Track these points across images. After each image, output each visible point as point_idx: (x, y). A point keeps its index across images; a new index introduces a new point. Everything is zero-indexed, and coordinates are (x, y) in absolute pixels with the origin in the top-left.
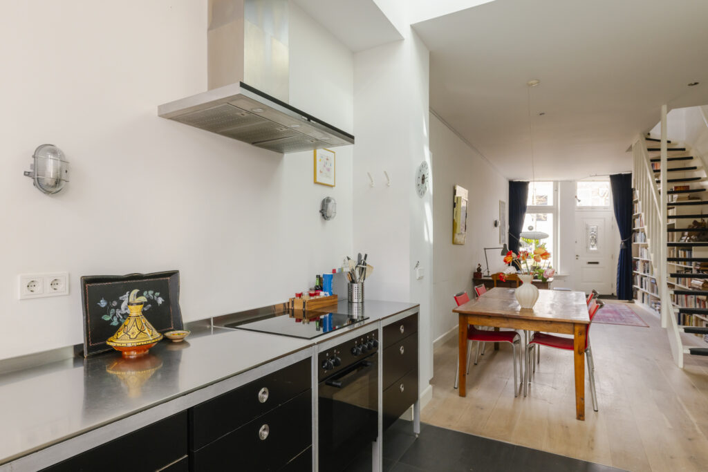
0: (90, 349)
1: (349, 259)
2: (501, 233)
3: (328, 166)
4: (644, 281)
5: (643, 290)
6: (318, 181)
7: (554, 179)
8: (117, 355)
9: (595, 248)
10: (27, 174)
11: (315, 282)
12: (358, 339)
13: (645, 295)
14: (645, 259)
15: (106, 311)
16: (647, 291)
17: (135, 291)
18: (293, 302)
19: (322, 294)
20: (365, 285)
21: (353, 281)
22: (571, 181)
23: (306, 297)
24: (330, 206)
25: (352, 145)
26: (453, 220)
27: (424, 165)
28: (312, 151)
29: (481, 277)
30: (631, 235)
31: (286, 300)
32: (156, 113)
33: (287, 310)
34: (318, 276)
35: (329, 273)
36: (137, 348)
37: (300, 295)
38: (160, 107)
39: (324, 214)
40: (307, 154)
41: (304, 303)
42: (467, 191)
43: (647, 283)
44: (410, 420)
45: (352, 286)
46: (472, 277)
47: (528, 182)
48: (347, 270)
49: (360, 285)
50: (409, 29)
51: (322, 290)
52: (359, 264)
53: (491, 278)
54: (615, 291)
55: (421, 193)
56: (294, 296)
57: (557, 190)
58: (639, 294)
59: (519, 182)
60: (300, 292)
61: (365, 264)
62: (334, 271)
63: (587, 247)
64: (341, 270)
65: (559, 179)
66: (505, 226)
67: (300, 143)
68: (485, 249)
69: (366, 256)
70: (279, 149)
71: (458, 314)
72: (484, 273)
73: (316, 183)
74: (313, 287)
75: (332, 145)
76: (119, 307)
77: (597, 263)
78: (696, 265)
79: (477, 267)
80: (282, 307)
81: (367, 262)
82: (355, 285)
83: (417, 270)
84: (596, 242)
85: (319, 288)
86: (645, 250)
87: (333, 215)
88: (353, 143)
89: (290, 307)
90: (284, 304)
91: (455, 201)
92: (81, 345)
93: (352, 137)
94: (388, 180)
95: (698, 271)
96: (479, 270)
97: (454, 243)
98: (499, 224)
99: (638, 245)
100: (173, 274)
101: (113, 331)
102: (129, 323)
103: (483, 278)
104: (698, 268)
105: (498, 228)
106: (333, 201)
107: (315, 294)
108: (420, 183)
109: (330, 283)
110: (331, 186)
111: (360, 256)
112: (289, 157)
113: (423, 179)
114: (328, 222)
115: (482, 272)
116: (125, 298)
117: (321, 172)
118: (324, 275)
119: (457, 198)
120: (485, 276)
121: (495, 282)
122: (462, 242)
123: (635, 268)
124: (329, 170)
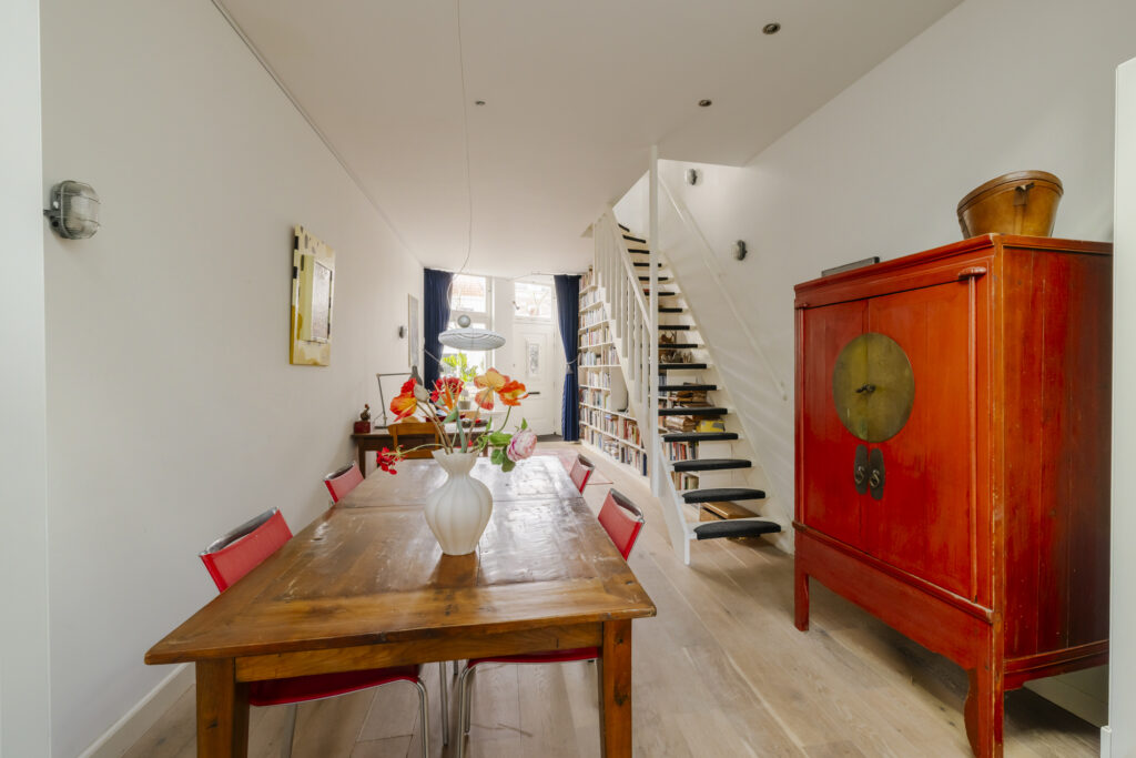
2: (412, 349)
4: (593, 416)
5: (593, 427)
7: (487, 274)
9: (534, 375)
13: (595, 434)
14: (596, 387)
16: (598, 429)
22: (508, 280)
29: (368, 430)
30: (577, 355)
43: (598, 418)
46: (351, 431)
47: (452, 274)
53: (386, 432)
54: (560, 431)
57: (490, 291)
58: (587, 432)
59: (439, 272)
63: (527, 372)
65: (494, 274)
66: (417, 336)
68: (379, 376)
72: (376, 420)
77: (538, 393)
78: (671, 395)
79: (362, 410)
84: (536, 365)
86: (596, 376)
91: (297, 265)
95: (675, 403)
96: (365, 416)
97: (292, 358)
98: (407, 333)
99: (587, 369)
103: (373, 432)
104: (676, 399)
105: (405, 340)
115: (371, 420)
119: (303, 259)
120: (377, 428)
121: (395, 439)
122: (318, 360)
123: (582, 399)
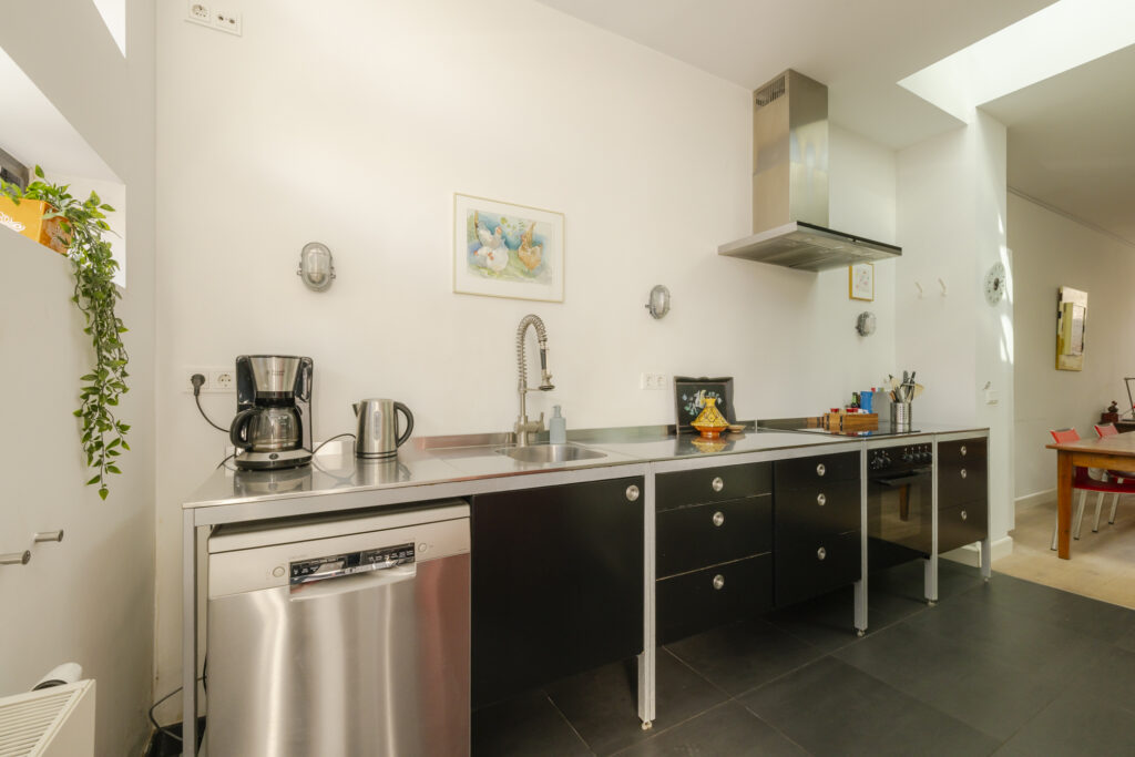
0: (680, 429)
1: (891, 377)
3: (865, 280)
6: (854, 296)
8: (697, 433)
10: (647, 306)
11: (851, 400)
12: (909, 447)
15: (686, 403)
17: (704, 391)
18: (828, 417)
19: (860, 411)
20: (913, 405)
21: (897, 400)
23: (843, 412)
24: (868, 321)
25: (899, 258)
26: (1058, 336)
27: (999, 267)
28: (847, 268)
29: (1117, 421)
31: (820, 415)
32: (716, 251)
33: (821, 423)
34: (855, 394)
35: (869, 390)
36: (714, 430)
37: (836, 410)
38: (720, 248)
39: (861, 329)
40: (842, 271)
41: (841, 418)
42: (1085, 295)
44: (975, 565)
45: (896, 406)
48: (889, 389)
49: (907, 405)
50: (974, 112)
51: (859, 407)
52: (905, 381)
55: (994, 301)
56: (829, 411)
60: (835, 407)
61: (912, 382)
62: (873, 389)
64: (882, 390)
67: (834, 261)
68: (1126, 380)
69: (914, 374)
70: (814, 269)
71: (1055, 451)
72: (1124, 414)
73: (851, 298)
74: (849, 403)
75: (873, 259)
76: (694, 401)
80: (816, 421)
81: (915, 380)
82: (900, 405)
83: (988, 391)
85: (857, 405)
87: (871, 330)
88: (900, 254)
89: (825, 421)
90: (818, 419)
91: (1061, 309)
92: (675, 426)
93: (900, 249)
94: (944, 288)
96: (1113, 410)
97: (1058, 366)
100: (728, 380)
101: (694, 418)
102: (707, 411)
103: (1120, 422)
106: (871, 317)
107: (852, 411)
108: (992, 290)
109: (870, 401)
110: (869, 301)
111: (906, 374)
112: (824, 276)
113: (997, 284)
114: (866, 339)
116: (697, 395)
117: (857, 287)
118: (862, 393)
119: (1065, 305)
120: (1125, 420)
122: (1075, 367)
124: (866, 283)
